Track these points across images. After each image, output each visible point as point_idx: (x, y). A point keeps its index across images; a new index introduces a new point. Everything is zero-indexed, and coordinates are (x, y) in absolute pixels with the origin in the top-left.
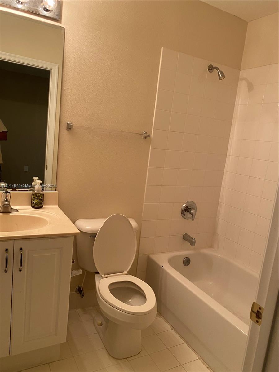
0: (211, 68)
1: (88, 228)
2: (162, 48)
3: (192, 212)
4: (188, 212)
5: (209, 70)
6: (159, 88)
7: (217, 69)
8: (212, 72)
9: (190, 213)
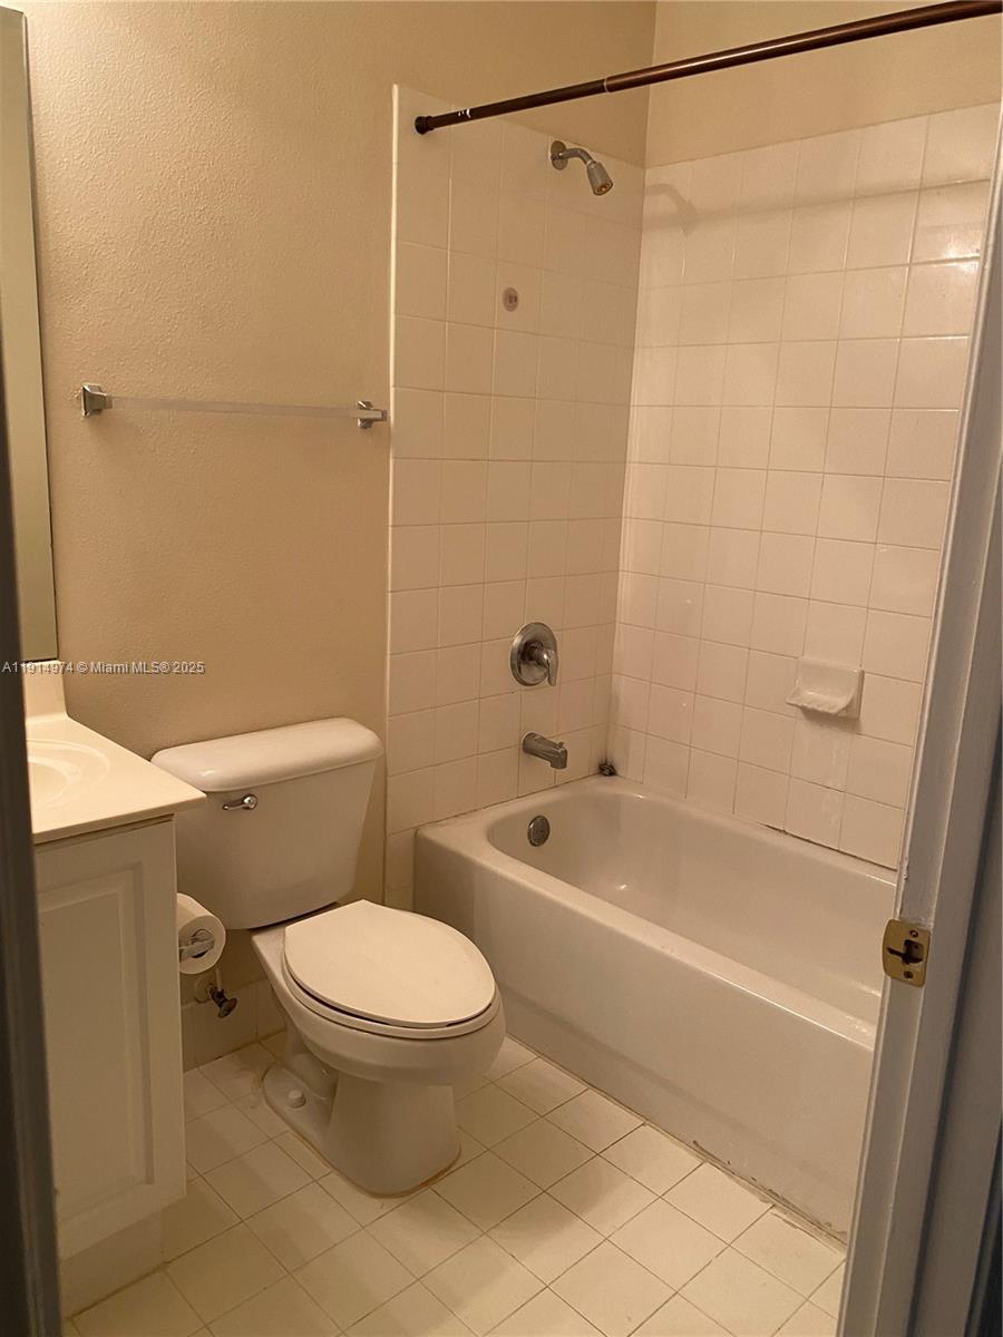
0: (560, 155)
1: (209, 772)
2: (396, 88)
3: (545, 656)
4: (531, 659)
5: (553, 158)
6: (397, 239)
7: (583, 159)
8: (565, 166)
9: (540, 663)
